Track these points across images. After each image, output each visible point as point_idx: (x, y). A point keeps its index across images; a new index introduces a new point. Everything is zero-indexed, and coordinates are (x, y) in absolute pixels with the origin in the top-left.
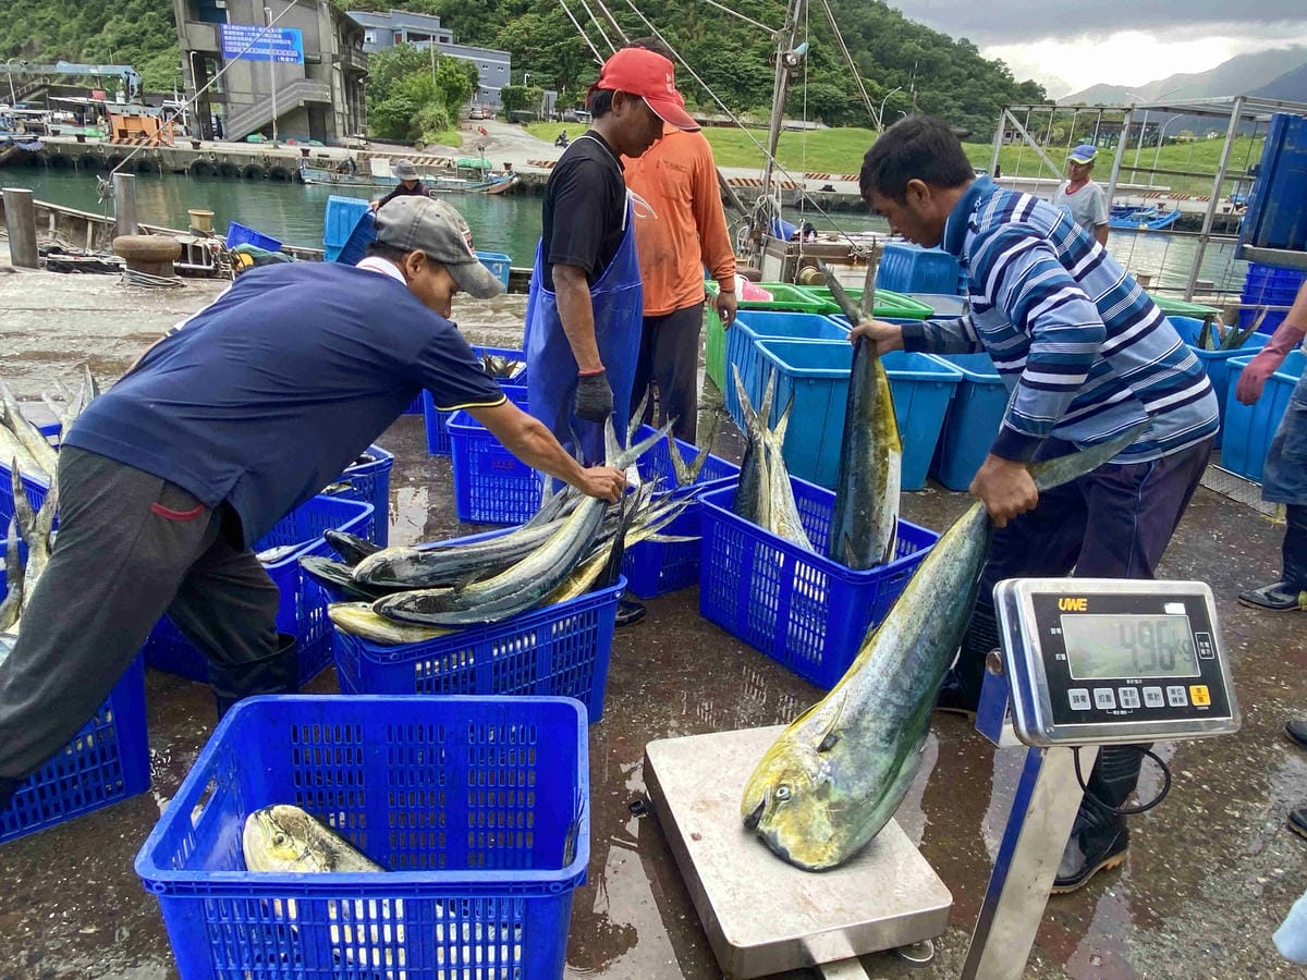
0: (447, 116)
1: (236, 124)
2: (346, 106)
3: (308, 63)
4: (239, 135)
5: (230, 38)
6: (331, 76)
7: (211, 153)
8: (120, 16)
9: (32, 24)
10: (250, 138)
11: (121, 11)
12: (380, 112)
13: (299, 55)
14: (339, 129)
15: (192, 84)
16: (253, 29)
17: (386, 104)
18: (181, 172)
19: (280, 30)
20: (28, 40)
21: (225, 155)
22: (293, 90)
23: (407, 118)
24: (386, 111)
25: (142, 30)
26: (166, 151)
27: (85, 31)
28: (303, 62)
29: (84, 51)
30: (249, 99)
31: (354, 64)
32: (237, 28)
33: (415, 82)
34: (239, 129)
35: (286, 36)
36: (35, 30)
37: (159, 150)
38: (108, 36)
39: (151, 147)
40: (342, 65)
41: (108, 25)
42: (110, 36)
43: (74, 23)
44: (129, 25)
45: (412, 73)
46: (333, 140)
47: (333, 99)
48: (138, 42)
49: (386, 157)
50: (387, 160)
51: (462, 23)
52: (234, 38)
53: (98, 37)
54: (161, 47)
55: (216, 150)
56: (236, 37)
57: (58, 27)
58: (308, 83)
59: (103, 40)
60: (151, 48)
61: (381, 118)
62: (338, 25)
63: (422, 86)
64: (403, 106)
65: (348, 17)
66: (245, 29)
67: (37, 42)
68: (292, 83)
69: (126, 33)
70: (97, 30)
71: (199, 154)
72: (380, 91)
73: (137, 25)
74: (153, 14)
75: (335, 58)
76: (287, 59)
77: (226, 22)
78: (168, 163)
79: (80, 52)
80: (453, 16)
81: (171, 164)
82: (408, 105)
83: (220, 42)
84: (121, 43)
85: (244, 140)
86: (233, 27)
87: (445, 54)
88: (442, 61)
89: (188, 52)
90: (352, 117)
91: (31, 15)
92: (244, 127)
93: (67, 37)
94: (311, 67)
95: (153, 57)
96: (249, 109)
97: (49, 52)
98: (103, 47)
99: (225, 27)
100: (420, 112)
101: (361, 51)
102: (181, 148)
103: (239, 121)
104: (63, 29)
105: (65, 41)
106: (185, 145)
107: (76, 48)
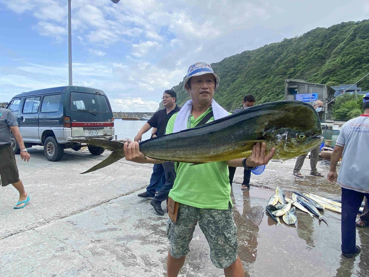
0: (361, 112)
2: (328, 112)
5: (298, 98)
8: (265, 96)
12: (337, 113)
14: (325, 118)
16: (304, 95)
17: (338, 110)
19: (312, 94)
23: (346, 113)
24: (339, 112)
32: (300, 95)
33: (349, 103)
40: (328, 101)
41: (262, 98)
44: (267, 98)
45: (349, 101)
46: (324, 121)
47: (325, 110)
49: (338, 125)
51: (364, 85)
53: (260, 101)
61: (337, 114)
62: (328, 91)
63: (352, 104)
64: (345, 110)
65: (331, 88)
66: (302, 95)
72: (337, 107)
73: (269, 97)
74: (273, 94)
75: (327, 99)
77: (297, 94)
80: (361, 84)
82: (347, 110)
86: (299, 95)
87: (360, 95)
88: (359, 96)
90: (329, 114)
99: (297, 95)
100: (351, 112)
101: (333, 97)
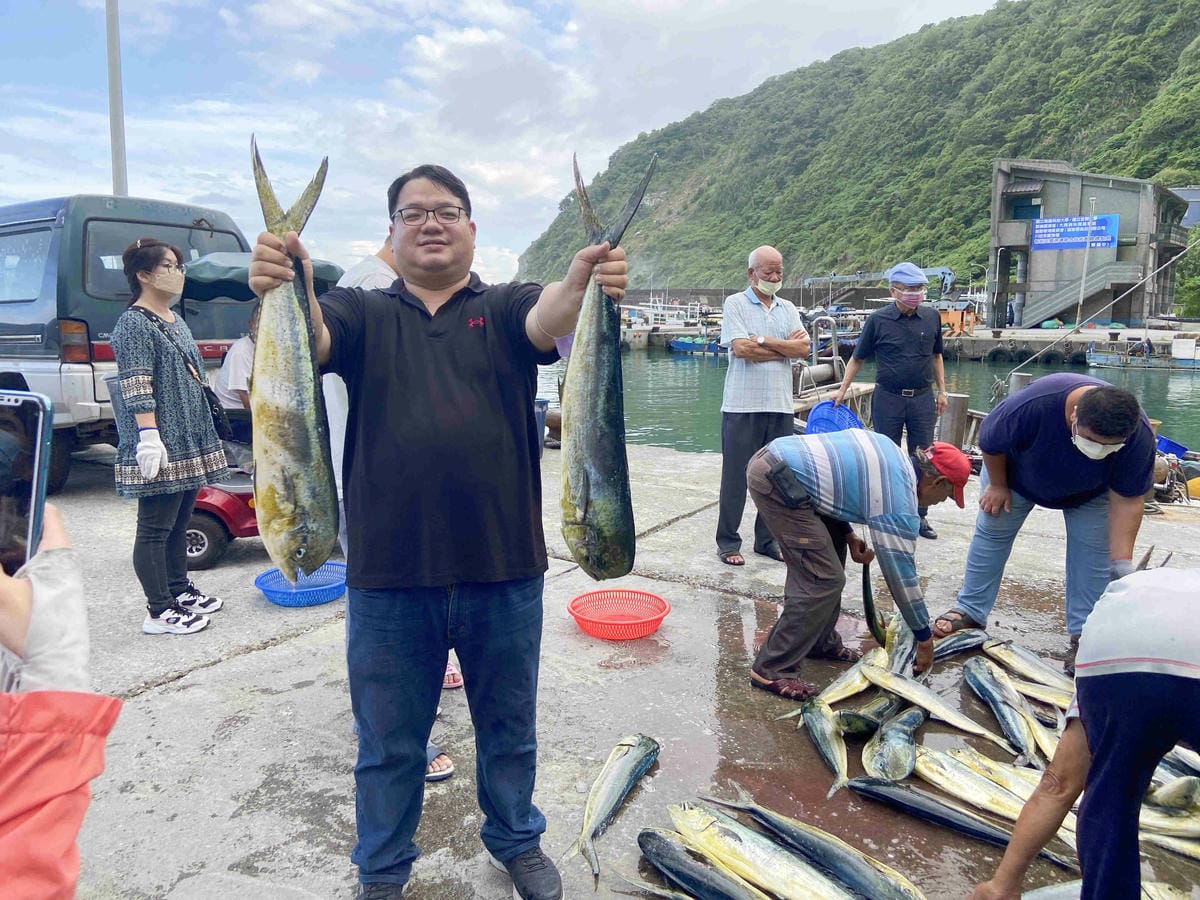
1: (1032, 311)
2: (1156, 285)
3: (1121, 245)
4: (1035, 321)
5: (1041, 231)
6: (1146, 256)
7: (1010, 341)
8: (920, 225)
9: (850, 241)
10: (1045, 324)
11: (922, 221)
13: (1113, 238)
14: (1146, 309)
15: (995, 278)
16: (1067, 220)
17: (1196, 278)
18: (978, 360)
19: (1095, 218)
20: (843, 254)
21: (1024, 342)
22: (1102, 273)
25: (937, 235)
26: (967, 340)
27: (889, 242)
28: (1116, 246)
29: (886, 258)
30: (1050, 286)
31: (1172, 241)
32: (1050, 221)
34: (1036, 316)
35: (1101, 222)
36: (851, 246)
37: (961, 340)
38: (908, 244)
39: (953, 337)
40: (1158, 246)
41: (909, 235)
42: (909, 243)
43: (882, 236)
44: (928, 231)
46: (1138, 321)
47: (1143, 280)
48: (933, 246)
49: (1192, 337)
50: (1194, 341)
52: (1045, 231)
53: (899, 245)
54: (951, 248)
55: (1013, 337)
56: (1046, 229)
57: (869, 241)
58: (1119, 266)
59: (903, 247)
60: (943, 249)
61: (1193, 293)
62: (1159, 204)
65: (1171, 194)
66: (1059, 220)
67: (850, 255)
68: (1102, 266)
69: (924, 239)
70: (899, 240)
71: (999, 342)
72: (1192, 266)
73: (934, 231)
74: (951, 219)
75: (1152, 238)
76: (1099, 245)
77: (1038, 218)
78: (966, 351)
79: (883, 259)
81: (969, 352)
83: (1030, 237)
84: (916, 249)
85: (1038, 326)
86: (1046, 221)
89: (997, 249)
90: (1161, 296)
91: (850, 234)
92: (1041, 313)
93: (875, 247)
94: (1123, 249)
95: (943, 257)
96: (1049, 296)
97: (859, 261)
98: (902, 253)
99: (1038, 221)
101: (1179, 227)
102: (981, 338)
103: (1036, 309)
104: (873, 241)
105: (872, 251)
106: (986, 334)
107: (879, 257)
